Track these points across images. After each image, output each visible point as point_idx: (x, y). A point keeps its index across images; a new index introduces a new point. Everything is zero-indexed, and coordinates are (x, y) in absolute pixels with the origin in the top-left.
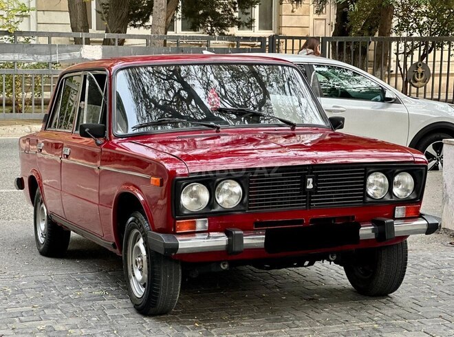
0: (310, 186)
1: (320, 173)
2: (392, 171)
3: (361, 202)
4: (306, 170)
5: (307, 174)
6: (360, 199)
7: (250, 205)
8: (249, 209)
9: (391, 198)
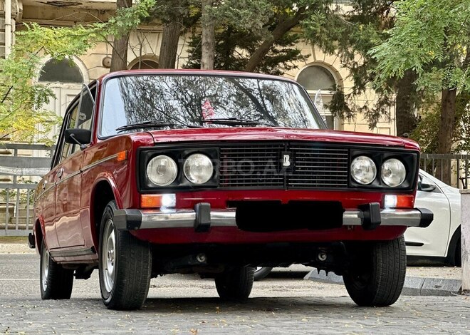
0: (287, 163)
1: (298, 151)
2: (379, 154)
3: (345, 186)
4: (282, 146)
5: (284, 150)
6: (345, 182)
7: (221, 181)
8: (221, 186)
9: (380, 184)
